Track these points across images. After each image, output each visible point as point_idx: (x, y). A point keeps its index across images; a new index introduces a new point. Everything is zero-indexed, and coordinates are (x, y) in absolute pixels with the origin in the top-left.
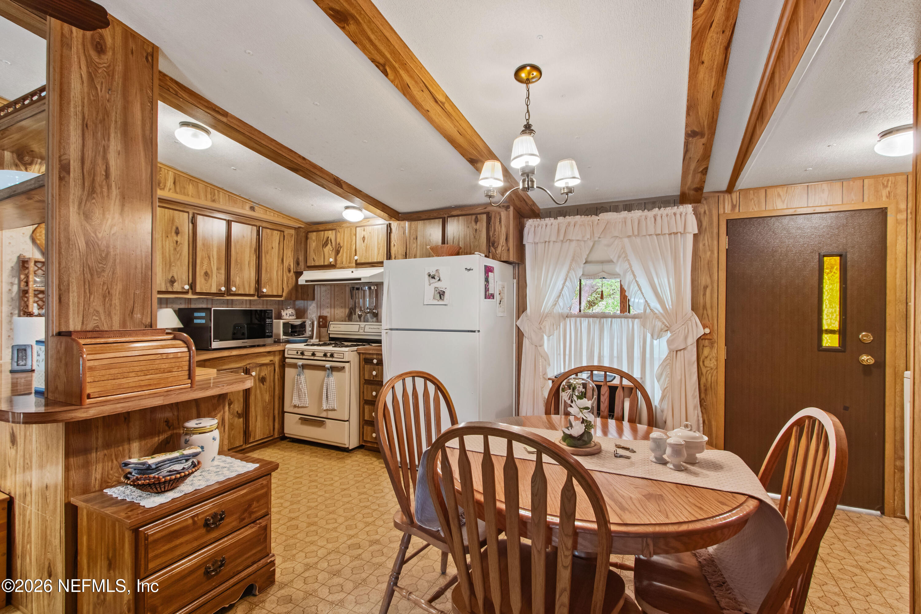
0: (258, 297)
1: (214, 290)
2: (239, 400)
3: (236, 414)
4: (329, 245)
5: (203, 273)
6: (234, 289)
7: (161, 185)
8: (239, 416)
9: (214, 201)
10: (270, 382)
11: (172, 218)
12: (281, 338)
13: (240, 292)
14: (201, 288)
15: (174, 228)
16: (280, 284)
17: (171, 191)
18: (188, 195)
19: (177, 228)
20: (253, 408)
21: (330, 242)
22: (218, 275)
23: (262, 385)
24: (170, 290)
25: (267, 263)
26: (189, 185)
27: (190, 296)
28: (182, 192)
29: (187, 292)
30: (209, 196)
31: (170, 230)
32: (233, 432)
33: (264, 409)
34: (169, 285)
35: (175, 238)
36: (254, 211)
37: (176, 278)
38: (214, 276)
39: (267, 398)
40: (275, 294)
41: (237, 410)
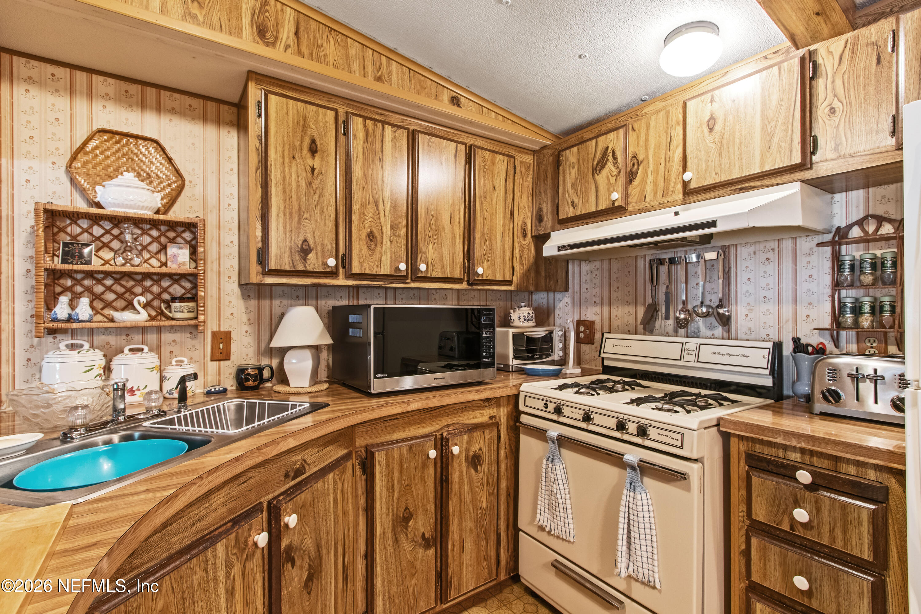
0: (469, 284)
1: (386, 270)
2: (425, 509)
3: (420, 540)
4: (610, 165)
5: (364, 235)
6: (423, 267)
7: (268, 35)
8: (427, 543)
9: (379, 79)
10: (490, 464)
11: (302, 118)
12: (511, 363)
13: (434, 274)
14: (361, 266)
15: (307, 141)
16: (507, 258)
17: (289, 51)
18: (327, 63)
19: (313, 141)
20: (456, 523)
21: (610, 158)
22: (394, 239)
23: (473, 471)
24: (301, 268)
25: (484, 218)
26: (328, 41)
27: (341, 281)
28: (315, 54)
29: (334, 274)
30: (370, 69)
31: (298, 143)
32: (413, 582)
33: (478, 523)
34: (297, 258)
35: (310, 162)
36: (459, 106)
37: (311, 243)
38: (386, 240)
39: (484, 499)
40: (499, 277)
41: (422, 530)
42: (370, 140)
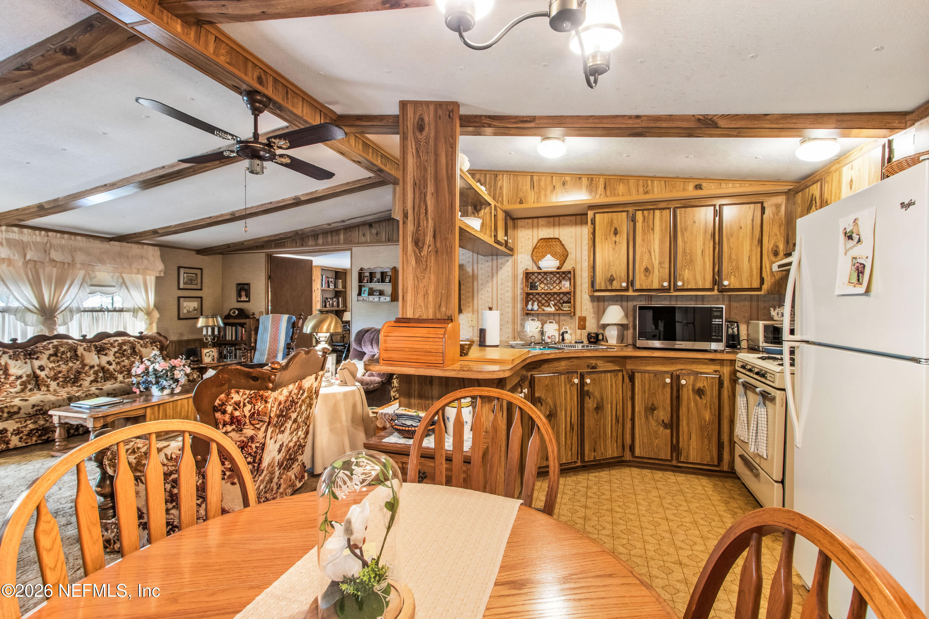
0: (719, 291)
1: (656, 286)
2: (664, 409)
3: (661, 422)
4: (814, 206)
5: (642, 270)
6: (680, 283)
8: (665, 426)
9: (647, 193)
10: (712, 396)
11: (610, 220)
12: (761, 345)
13: (689, 287)
14: (641, 285)
15: (613, 229)
16: (755, 272)
17: (602, 197)
18: (619, 195)
19: (616, 229)
20: (685, 422)
22: (661, 270)
23: (698, 398)
24: (610, 288)
25: (730, 248)
26: (619, 185)
27: (630, 293)
28: (613, 193)
29: (627, 290)
30: (641, 190)
31: (608, 232)
32: (657, 441)
33: (702, 428)
34: (608, 283)
35: (614, 239)
36: (701, 189)
37: (615, 277)
38: (656, 271)
39: (707, 416)
40: (746, 286)
41: (662, 418)
42: (646, 221)
